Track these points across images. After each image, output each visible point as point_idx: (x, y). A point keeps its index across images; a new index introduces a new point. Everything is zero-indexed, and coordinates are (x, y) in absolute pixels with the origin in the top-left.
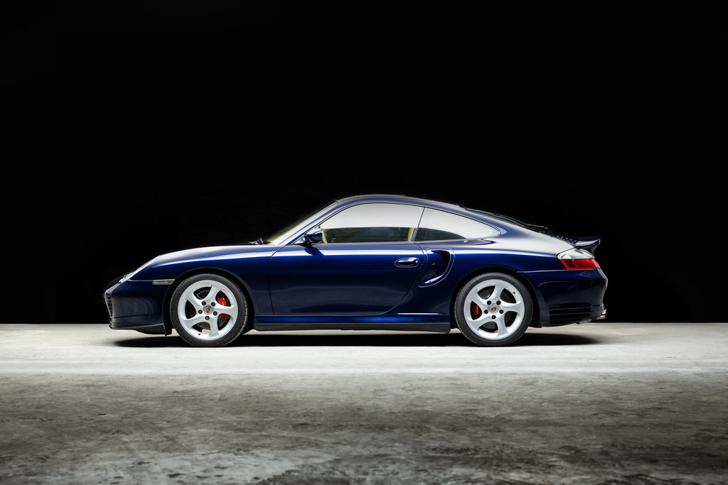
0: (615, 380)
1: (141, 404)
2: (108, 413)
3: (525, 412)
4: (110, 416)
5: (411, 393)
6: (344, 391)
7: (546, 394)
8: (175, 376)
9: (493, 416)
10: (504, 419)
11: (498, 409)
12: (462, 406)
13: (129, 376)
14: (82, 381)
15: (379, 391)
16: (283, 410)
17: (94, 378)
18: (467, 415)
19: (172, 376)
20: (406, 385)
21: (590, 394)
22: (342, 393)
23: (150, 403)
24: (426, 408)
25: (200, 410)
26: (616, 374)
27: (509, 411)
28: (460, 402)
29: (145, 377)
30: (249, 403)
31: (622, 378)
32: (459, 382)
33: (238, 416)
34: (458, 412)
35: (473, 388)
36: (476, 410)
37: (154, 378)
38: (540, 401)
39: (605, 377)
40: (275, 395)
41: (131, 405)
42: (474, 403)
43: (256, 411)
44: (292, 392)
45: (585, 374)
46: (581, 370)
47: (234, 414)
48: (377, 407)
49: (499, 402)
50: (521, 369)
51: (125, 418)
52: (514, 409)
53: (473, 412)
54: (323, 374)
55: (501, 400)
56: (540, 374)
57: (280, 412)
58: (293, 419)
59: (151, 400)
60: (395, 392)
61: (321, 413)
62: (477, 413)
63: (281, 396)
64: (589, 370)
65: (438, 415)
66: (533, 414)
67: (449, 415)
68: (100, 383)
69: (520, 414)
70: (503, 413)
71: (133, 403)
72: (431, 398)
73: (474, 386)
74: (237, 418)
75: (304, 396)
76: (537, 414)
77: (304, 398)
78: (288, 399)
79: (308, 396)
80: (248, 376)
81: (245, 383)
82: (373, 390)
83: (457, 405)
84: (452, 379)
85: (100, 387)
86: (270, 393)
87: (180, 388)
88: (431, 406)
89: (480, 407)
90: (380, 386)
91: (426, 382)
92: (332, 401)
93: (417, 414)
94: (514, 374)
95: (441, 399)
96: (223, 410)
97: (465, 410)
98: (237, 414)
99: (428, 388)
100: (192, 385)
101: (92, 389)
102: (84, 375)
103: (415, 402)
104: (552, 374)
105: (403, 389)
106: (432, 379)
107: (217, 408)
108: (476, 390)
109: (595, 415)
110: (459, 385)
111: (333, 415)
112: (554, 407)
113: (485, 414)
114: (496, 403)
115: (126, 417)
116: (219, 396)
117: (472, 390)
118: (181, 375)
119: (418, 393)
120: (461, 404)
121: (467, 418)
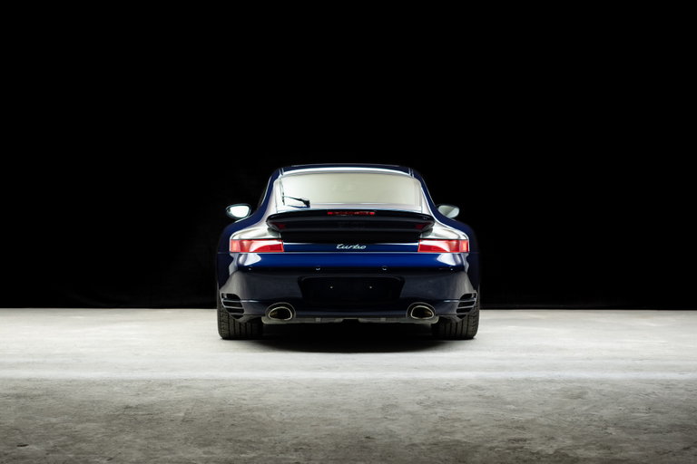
0: (682, 391)
1: (79, 427)
2: (31, 443)
3: (590, 444)
4: (33, 448)
5: (431, 410)
6: (345, 407)
7: (607, 413)
8: (131, 381)
9: (551, 452)
10: (567, 455)
11: (553, 438)
12: (503, 433)
13: (74, 380)
14: (14, 388)
15: (389, 408)
16: (266, 440)
17: (29, 385)
18: (515, 449)
19: (127, 381)
20: (422, 397)
21: (662, 413)
22: (342, 411)
23: (92, 425)
24: (458, 437)
25: (157, 438)
26: (679, 382)
27: (569, 442)
28: (500, 426)
29: (94, 382)
30: (221, 427)
31: (689, 388)
32: (488, 394)
33: (206, 449)
34: (501, 444)
35: (509, 404)
36: (525, 440)
37: (104, 385)
38: (602, 424)
39: (668, 385)
40: (256, 414)
41: (66, 428)
42: (517, 428)
43: (230, 440)
44: (278, 408)
45: (641, 381)
46: (632, 375)
47: (201, 445)
48: (391, 435)
49: (550, 426)
50: (558, 373)
51: (53, 452)
52: (574, 438)
53: (521, 444)
54: (315, 380)
55: (550, 422)
56: (585, 381)
57: (262, 443)
58: (281, 456)
59: (94, 421)
60: (410, 408)
61: (317, 445)
62: (527, 446)
63: (264, 415)
64: (643, 375)
65: (475, 448)
66: (602, 447)
67: (491, 449)
68: (35, 392)
69: (586, 446)
70: (562, 445)
71: (71, 425)
72: (459, 420)
73: (509, 399)
74: (205, 453)
75: (293, 415)
76: (609, 448)
77: (293, 419)
78: (273, 420)
79: (299, 414)
80: (222, 383)
81: (218, 393)
82: (380, 405)
83: (496, 431)
84: (477, 388)
85: (33, 398)
86: (249, 410)
87: (133, 401)
88: (463, 433)
89: (528, 435)
90: (389, 399)
91: (446, 393)
92: (330, 424)
93: (449, 447)
94: (551, 381)
95: (473, 421)
96: (186, 438)
97: (510, 440)
98: (205, 445)
99: (451, 403)
100: (151, 395)
101: (22, 401)
102: (18, 380)
103: (440, 427)
104: (601, 382)
105: (420, 403)
106: (452, 389)
107: (179, 435)
108: (513, 407)
109: (685, 449)
110: (488, 397)
111: (333, 448)
112: (624, 435)
113: (540, 448)
114: (547, 428)
115: (54, 450)
116: (182, 414)
117: (508, 406)
118: (138, 381)
119: (440, 410)
120: (502, 430)
121: (517, 454)
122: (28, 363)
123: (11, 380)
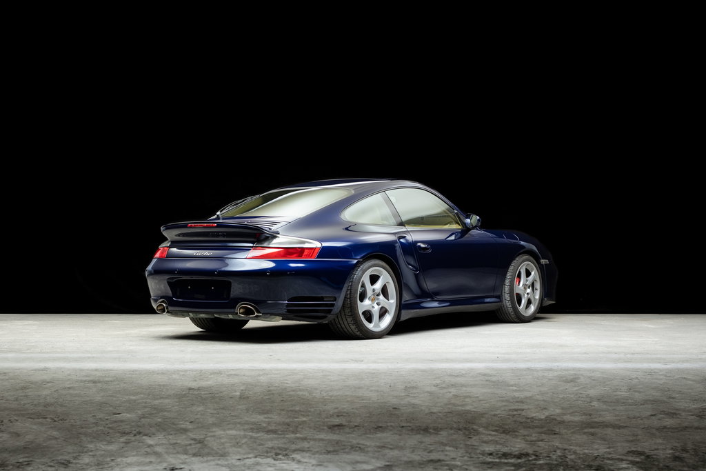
0: (662, 377)
1: (157, 402)
2: (124, 413)
3: (576, 412)
4: (125, 416)
5: (445, 390)
6: (373, 389)
7: (593, 392)
8: (186, 371)
9: (543, 417)
10: (555, 419)
11: (545, 409)
12: (505, 406)
13: (136, 371)
14: (87, 376)
15: (409, 388)
16: (312, 410)
17: (98, 374)
18: (514, 415)
19: (182, 371)
20: (438, 382)
21: (639, 392)
22: (371, 391)
23: (167, 401)
24: (468, 408)
25: (223, 409)
26: (661, 370)
27: (558, 411)
28: (503, 401)
29: (153, 372)
30: (273, 402)
31: (668, 375)
32: (494, 379)
33: (266, 416)
34: (504, 412)
35: (512, 386)
36: (523, 410)
37: (163, 374)
38: (588, 400)
39: (651, 373)
40: (300, 393)
41: (146, 403)
42: (518, 402)
43: (283, 410)
44: (316, 389)
45: (628, 370)
46: (621, 365)
47: (260, 414)
48: (414, 406)
49: (544, 400)
50: (557, 364)
51: (143, 417)
52: (562, 408)
53: (519, 412)
54: (345, 369)
55: (545, 398)
56: (579, 370)
57: (310, 411)
58: (326, 420)
59: (166, 398)
60: (428, 389)
61: (354, 413)
62: (524, 413)
63: (306, 394)
64: (630, 366)
65: (482, 415)
66: (585, 414)
67: (495, 415)
68: (107, 379)
69: (571, 414)
70: (553, 413)
71: (148, 401)
72: (470, 397)
73: (512, 383)
74: (265, 418)
75: (331, 394)
76: (590, 415)
77: (331, 396)
78: (315, 397)
79: (335, 393)
80: (264, 372)
81: (263, 379)
82: (403, 387)
83: (500, 404)
84: (485, 375)
85: (107, 382)
86: (293, 391)
87: (194, 385)
88: (472, 405)
89: (525, 407)
90: (410, 383)
91: (458, 379)
92: (363, 400)
93: (460, 414)
94: (550, 370)
95: (481, 398)
96: (246, 409)
97: (510, 410)
98: (265, 414)
99: (463, 386)
100: (207, 381)
101: (99, 385)
102: (88, 370)
103: (453, 401)
104: (593, 371)
105: (437, 386)
106: (463, 376)
107: (240, 407)
108: (515, 388)
109: (652, 415)
110: (494, 382)
111: (368, 415)
112: (605, 407)
113: (534, 415)
114: (542, 402)
115: (143, 416)
116: (238, 394)
117: (511, 388)
118: (192, 371)
119: (453, 391)
120: (504, 404)
121: (515, 419)
122: (89, 358)
123: (81, 370)
